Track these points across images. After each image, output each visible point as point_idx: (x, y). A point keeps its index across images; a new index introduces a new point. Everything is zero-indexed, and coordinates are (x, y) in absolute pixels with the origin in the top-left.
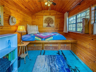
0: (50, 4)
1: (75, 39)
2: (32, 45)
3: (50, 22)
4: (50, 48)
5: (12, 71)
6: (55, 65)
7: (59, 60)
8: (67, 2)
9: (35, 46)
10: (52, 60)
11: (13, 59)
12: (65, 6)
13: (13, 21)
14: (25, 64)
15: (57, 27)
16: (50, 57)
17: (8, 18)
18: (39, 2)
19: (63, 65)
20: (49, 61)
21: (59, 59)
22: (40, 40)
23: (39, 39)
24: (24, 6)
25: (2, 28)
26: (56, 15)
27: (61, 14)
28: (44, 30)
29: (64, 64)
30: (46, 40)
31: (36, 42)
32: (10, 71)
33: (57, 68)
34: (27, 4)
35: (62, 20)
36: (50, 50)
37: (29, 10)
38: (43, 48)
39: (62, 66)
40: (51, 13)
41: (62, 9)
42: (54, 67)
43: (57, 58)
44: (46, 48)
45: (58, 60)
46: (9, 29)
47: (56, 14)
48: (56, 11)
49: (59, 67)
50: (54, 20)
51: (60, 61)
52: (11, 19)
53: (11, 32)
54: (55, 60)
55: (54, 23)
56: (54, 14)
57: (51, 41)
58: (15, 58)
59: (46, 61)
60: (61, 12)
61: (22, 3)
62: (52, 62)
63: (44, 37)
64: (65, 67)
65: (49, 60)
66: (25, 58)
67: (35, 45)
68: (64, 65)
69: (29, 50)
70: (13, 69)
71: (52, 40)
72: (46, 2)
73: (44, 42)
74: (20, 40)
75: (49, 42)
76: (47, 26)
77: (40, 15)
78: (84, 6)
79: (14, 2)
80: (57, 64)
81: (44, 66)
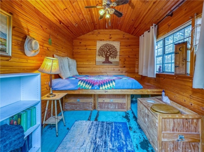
0: (109, 13)
1: (161, 88)
2: (72, 100)
3: (110, 54)
4: (109, 107)
5: (29, 150)
6: (105, 143)
7: (118, 132)
8: (145, 11)
9: (79, 102)
10: (102, 132)
11: (31, 126)
12: (142, 20)
13: (32, 48)
14: (57, 136)
15: (124, 64)
16: (100, 126)
17: (21, 39)
18: (88, 9)
19: (124, 143)
20: (95, 134)
21: (118, 130)
22: (88, 89)
23: (87, 86)
24: (56, 17)
25: (8, 60)
26: (122, 39)
27: (132, 38)
28: (98, 70)
29: (126, 141)
30: (101, 88)
31: (81, 92)
32: (25, 149)
33: (108, 149)
34: (62, 13)
35: (134, 50)
36: (109, 110)
37: (67, 27)
38: (95, 106)
39: (120, 145)
40: (112, 36)
41: (136, 27)
42: (103, 146)
43: (114, 129)
44: (101, 107)
45: (114, 132)
46: (25, 64)
47: (122, 37)
48: (122, 32)
49: (113, 147)
50: (118, 50)
51: (118, 136)
52: (28, 42)
53: (27, 69)
54: (110, 131)
55: (118, 57)
56: (119, 37)
57: (111, 90)
58: (36, 124)
59: (89, 132)
60: (132, 34)
61: (52, 11)
62: (102, 136)
63: (97, 83)
64: (127, 148)
65: (97, 132)
66: (57, 124)
67: (78, 100)
68: (126, 143)
69: (67, 110)
70: (31, 145)
71: (113, 89)
72: (102, 8)
73: (97, 92)
74: (48, 88)
75: (106, 93)
76: (104, 63)
77: (89, 40)
78: (180, 17)
79: (34, 7)
80: (111, 140)
81: (81, 144)
